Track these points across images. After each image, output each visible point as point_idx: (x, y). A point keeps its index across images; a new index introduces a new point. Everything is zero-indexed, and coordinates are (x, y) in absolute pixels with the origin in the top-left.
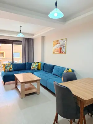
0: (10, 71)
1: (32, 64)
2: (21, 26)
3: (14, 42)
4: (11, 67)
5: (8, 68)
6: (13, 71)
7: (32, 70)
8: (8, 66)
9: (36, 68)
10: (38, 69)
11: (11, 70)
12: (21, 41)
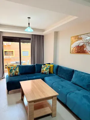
0: (16, 75)
1: (43, 66)
2: (29, 18)
3: (21, 40)
4: (18, 70)
5: (14, 71)
6: (19, 75)
7: (42, 73)
8: (14, 69)
9: (47, 71)
10: (50, 73)
11: (16, 73)
12: (30, 39)
